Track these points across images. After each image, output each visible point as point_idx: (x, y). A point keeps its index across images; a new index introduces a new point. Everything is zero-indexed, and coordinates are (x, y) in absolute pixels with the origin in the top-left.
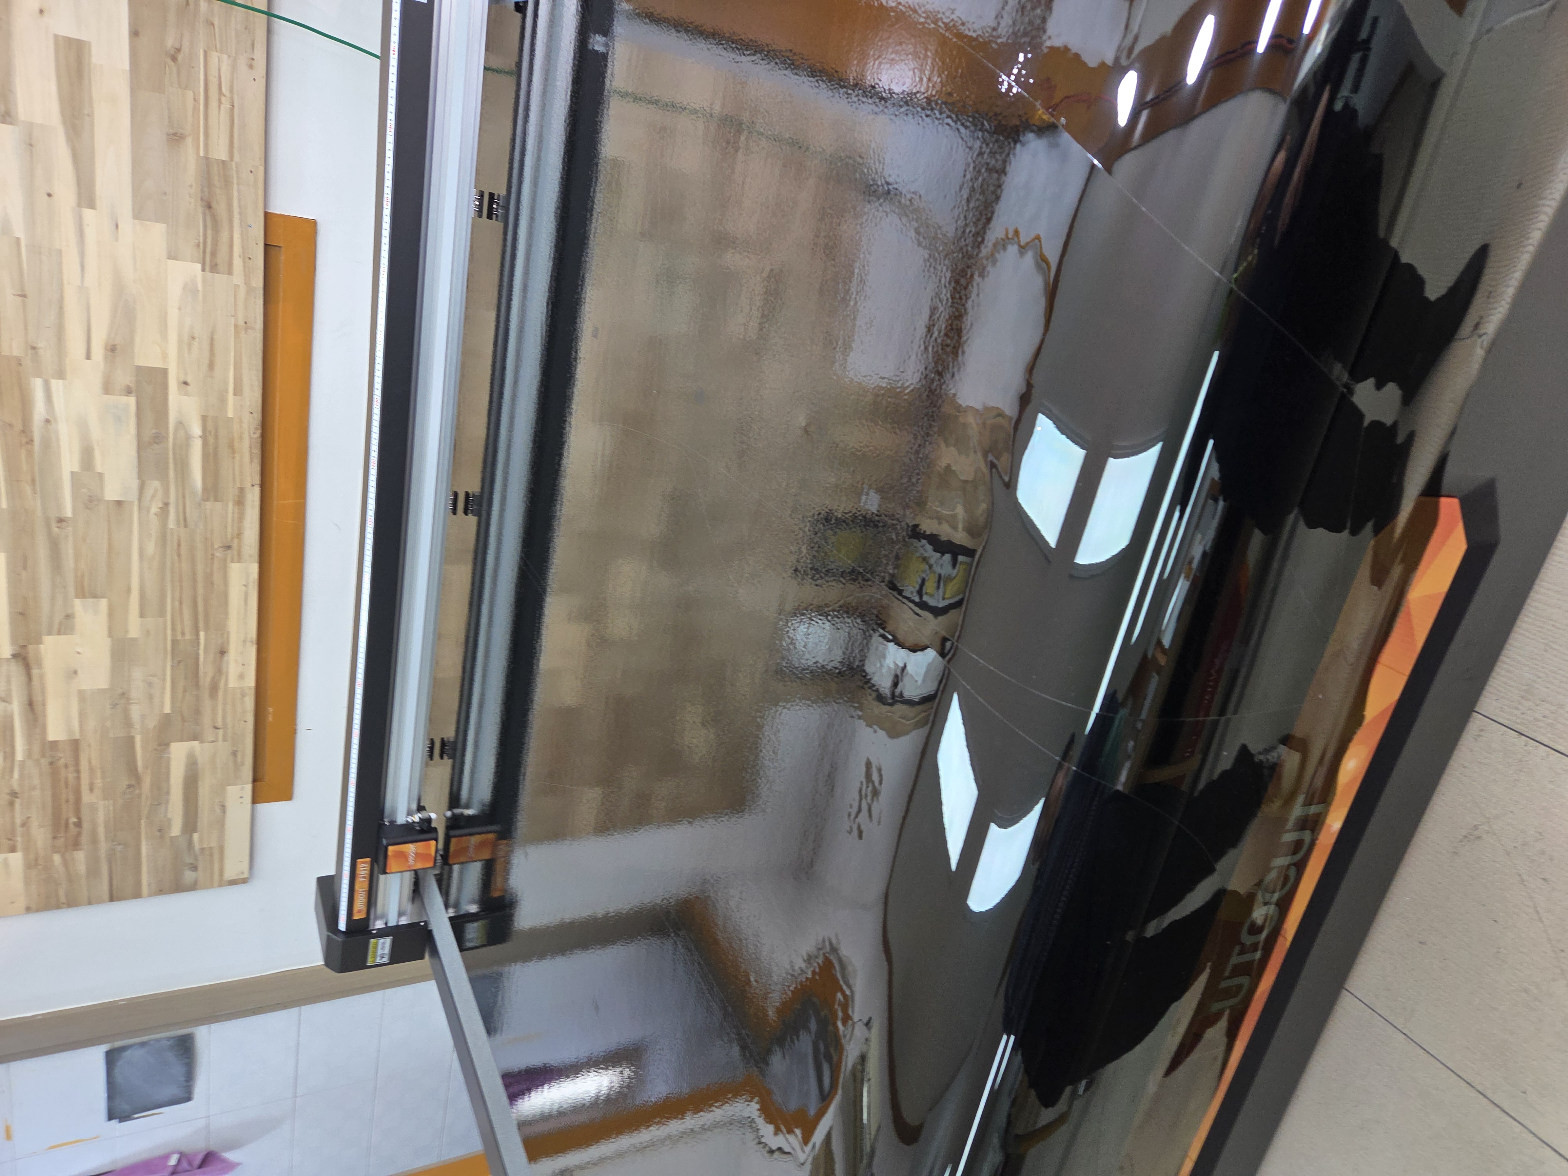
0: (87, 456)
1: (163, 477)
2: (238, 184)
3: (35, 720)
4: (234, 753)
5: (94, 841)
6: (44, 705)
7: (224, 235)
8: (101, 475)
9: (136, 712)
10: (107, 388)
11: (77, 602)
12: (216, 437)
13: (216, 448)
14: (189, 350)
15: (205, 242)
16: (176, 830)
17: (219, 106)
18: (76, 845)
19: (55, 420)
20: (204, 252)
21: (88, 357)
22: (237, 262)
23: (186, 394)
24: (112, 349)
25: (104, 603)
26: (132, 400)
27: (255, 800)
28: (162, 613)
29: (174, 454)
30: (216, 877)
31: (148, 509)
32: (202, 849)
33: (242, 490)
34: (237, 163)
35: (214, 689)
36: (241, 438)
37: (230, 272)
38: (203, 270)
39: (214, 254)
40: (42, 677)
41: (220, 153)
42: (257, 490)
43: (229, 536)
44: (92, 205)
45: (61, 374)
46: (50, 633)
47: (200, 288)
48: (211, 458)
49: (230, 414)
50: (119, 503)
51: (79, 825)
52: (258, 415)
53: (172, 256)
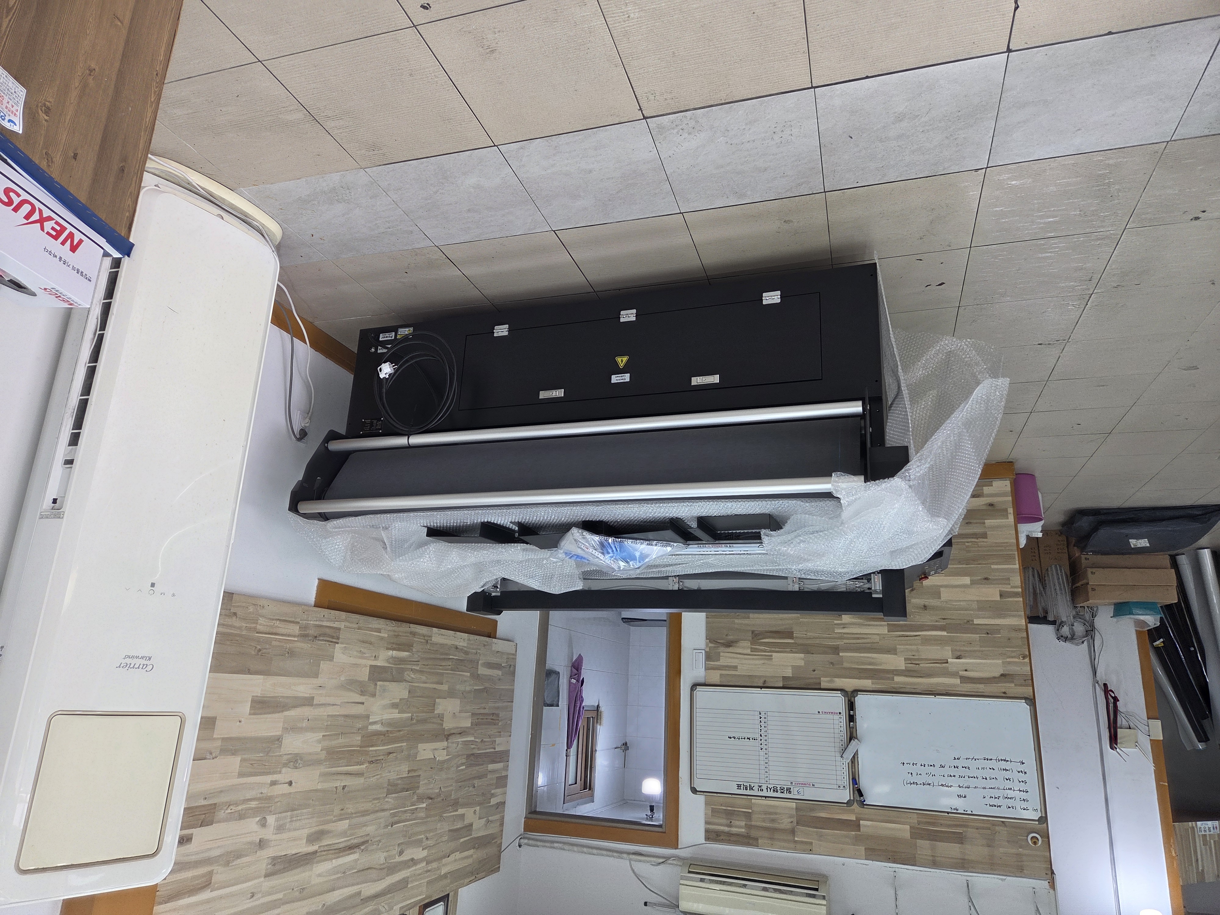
0: (394, 706)
1: (403, 670)
2: (308, 621)
3: (465, 732)
4: (484, 645)
5: (498, 708)
6: (461, 728)
7: (328, 631)
8: (401, 700)
9: (468, 688)
10: (374, 695)
11: (436, 712)
12: (393, 643)
13: (396, 644)
14: (365, 653)
15: (328, 641)
16: (499, 673)
17: (279, 627)
18: (498, 715)
19: (382, 720)
20: (332, 642)
21: (363, 703)
22: (336, 625)
23: (378, 657)
24: (363, 693)
25: (437, 700)
26: (379, 683)
27: (495, 638)
28: (442, 674)
29: (396, 665)
30: (513, 657)
31: (413, 678)
32: (507, 662)
33: (411, 633)
34: (301, 620)
35: (466, 653)
36: (394, 631)
37: (339, 629)
38: (338, 643)
39: (333, 637)
40: (454, 728)
41: (295, 629)
42: (411, 625)
43: (424, 641)
44: (312, 698)
45: (368, 717)
46: (442, 725)
47: (344, 645)
48: (399, 647)
49: (386, 635)
50: (409, 692)
51: (493, 714)
52: (388, 622)
53: (331, 658)
